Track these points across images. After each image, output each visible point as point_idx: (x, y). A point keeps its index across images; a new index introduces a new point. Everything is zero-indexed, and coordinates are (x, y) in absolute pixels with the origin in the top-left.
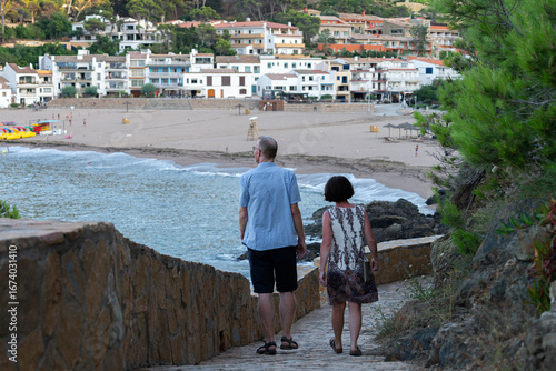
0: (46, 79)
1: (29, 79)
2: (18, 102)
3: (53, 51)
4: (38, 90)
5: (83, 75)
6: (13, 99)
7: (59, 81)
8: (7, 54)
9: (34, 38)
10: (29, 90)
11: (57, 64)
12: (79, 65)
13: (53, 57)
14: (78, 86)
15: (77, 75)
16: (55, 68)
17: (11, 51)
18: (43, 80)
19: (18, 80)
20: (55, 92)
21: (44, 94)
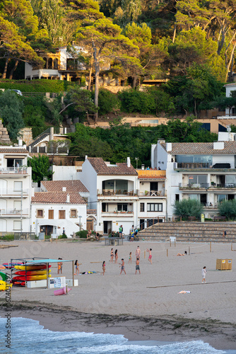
0: (154, 186)
1: (122, 186)
2: (99, 228)
3: (178, 135)
4: (136, 206)
5: (222, 178)
6: (90, 223)
7: (175, 191)
8: (94, 140)
9: (154, 112)
10: (123, 207)
11: (176, 159)
12: (216, 160)
13: (169, 146)
14: (211, 199)
15: (211, 179)
16: (170, 165)
17: (103, 134)
18: (147, 187)
19: (100, 186)
20: (168, 210)
21: (147, 215)
